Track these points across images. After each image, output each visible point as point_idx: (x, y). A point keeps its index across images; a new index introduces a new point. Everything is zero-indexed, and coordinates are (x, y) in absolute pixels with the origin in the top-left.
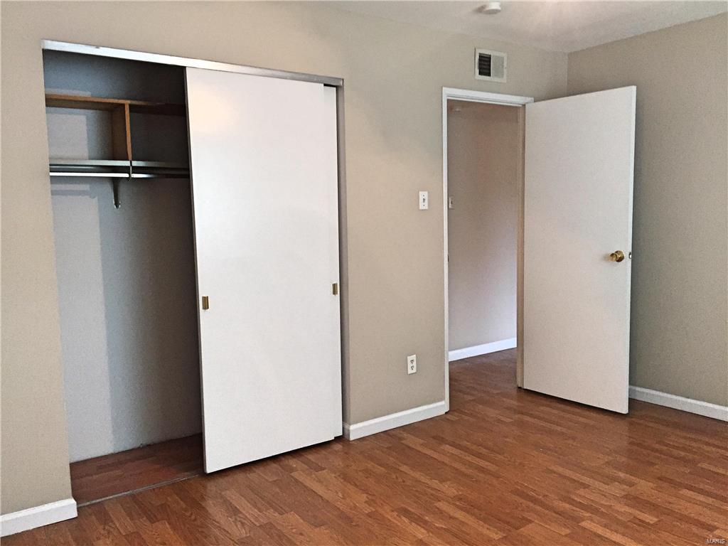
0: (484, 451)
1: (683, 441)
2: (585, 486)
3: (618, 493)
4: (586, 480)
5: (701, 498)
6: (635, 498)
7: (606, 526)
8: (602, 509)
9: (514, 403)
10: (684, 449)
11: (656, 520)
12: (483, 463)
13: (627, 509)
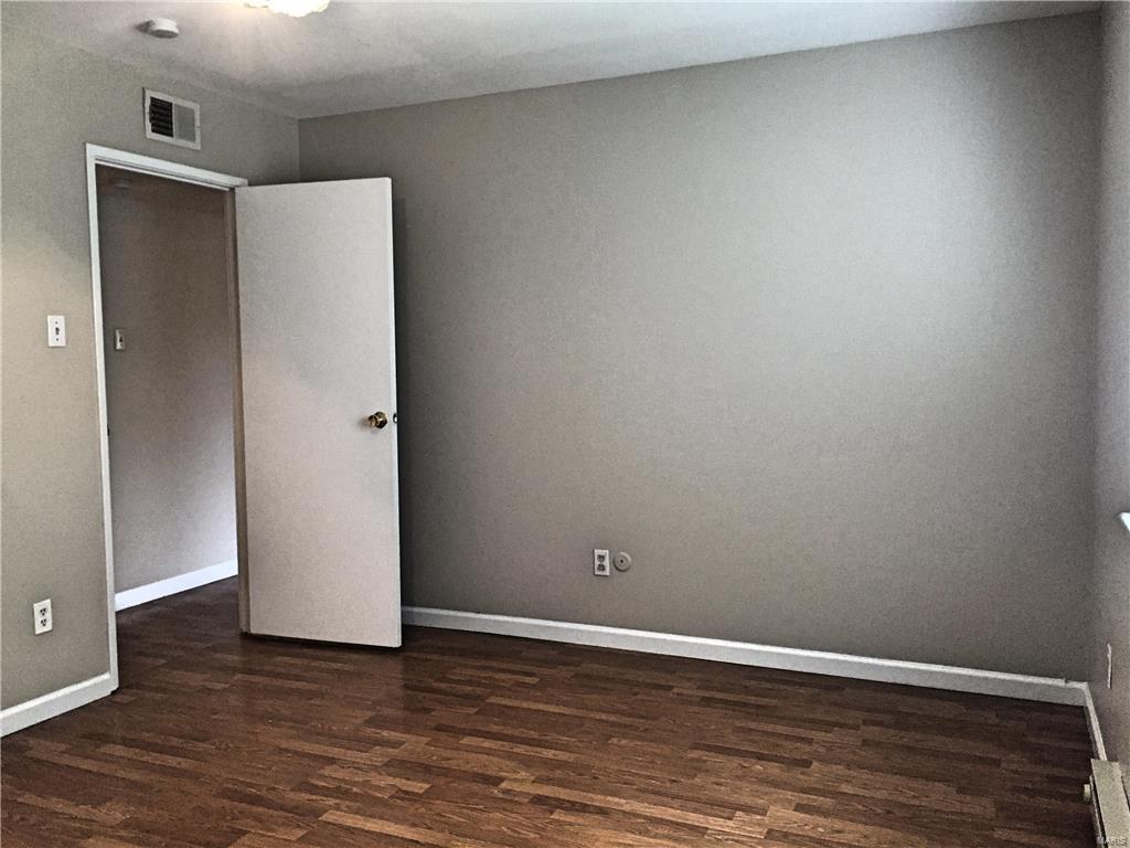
0: (175, 741)
1: (469, 672)
2: (332, 761)
3: (379, 761)
4: (335, 752)
5: (487, 744)
6: (402, 762)
7: (357, 812)
8: (355, 789)
9: (234, 659)
10: (470, 683)
11: (427, 786)
12: (172, 761)
13: (390, 781)
